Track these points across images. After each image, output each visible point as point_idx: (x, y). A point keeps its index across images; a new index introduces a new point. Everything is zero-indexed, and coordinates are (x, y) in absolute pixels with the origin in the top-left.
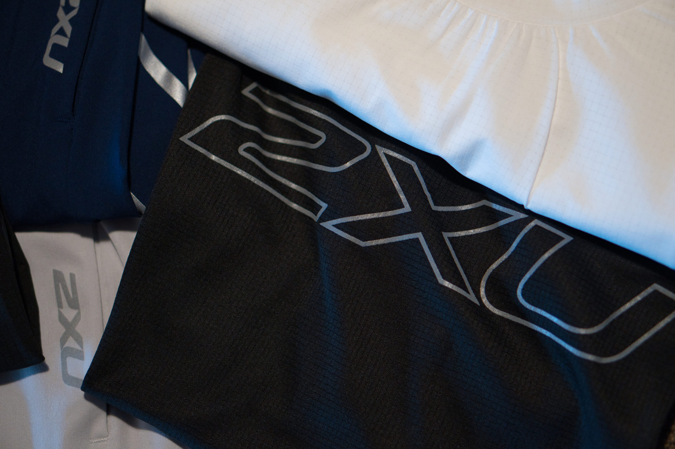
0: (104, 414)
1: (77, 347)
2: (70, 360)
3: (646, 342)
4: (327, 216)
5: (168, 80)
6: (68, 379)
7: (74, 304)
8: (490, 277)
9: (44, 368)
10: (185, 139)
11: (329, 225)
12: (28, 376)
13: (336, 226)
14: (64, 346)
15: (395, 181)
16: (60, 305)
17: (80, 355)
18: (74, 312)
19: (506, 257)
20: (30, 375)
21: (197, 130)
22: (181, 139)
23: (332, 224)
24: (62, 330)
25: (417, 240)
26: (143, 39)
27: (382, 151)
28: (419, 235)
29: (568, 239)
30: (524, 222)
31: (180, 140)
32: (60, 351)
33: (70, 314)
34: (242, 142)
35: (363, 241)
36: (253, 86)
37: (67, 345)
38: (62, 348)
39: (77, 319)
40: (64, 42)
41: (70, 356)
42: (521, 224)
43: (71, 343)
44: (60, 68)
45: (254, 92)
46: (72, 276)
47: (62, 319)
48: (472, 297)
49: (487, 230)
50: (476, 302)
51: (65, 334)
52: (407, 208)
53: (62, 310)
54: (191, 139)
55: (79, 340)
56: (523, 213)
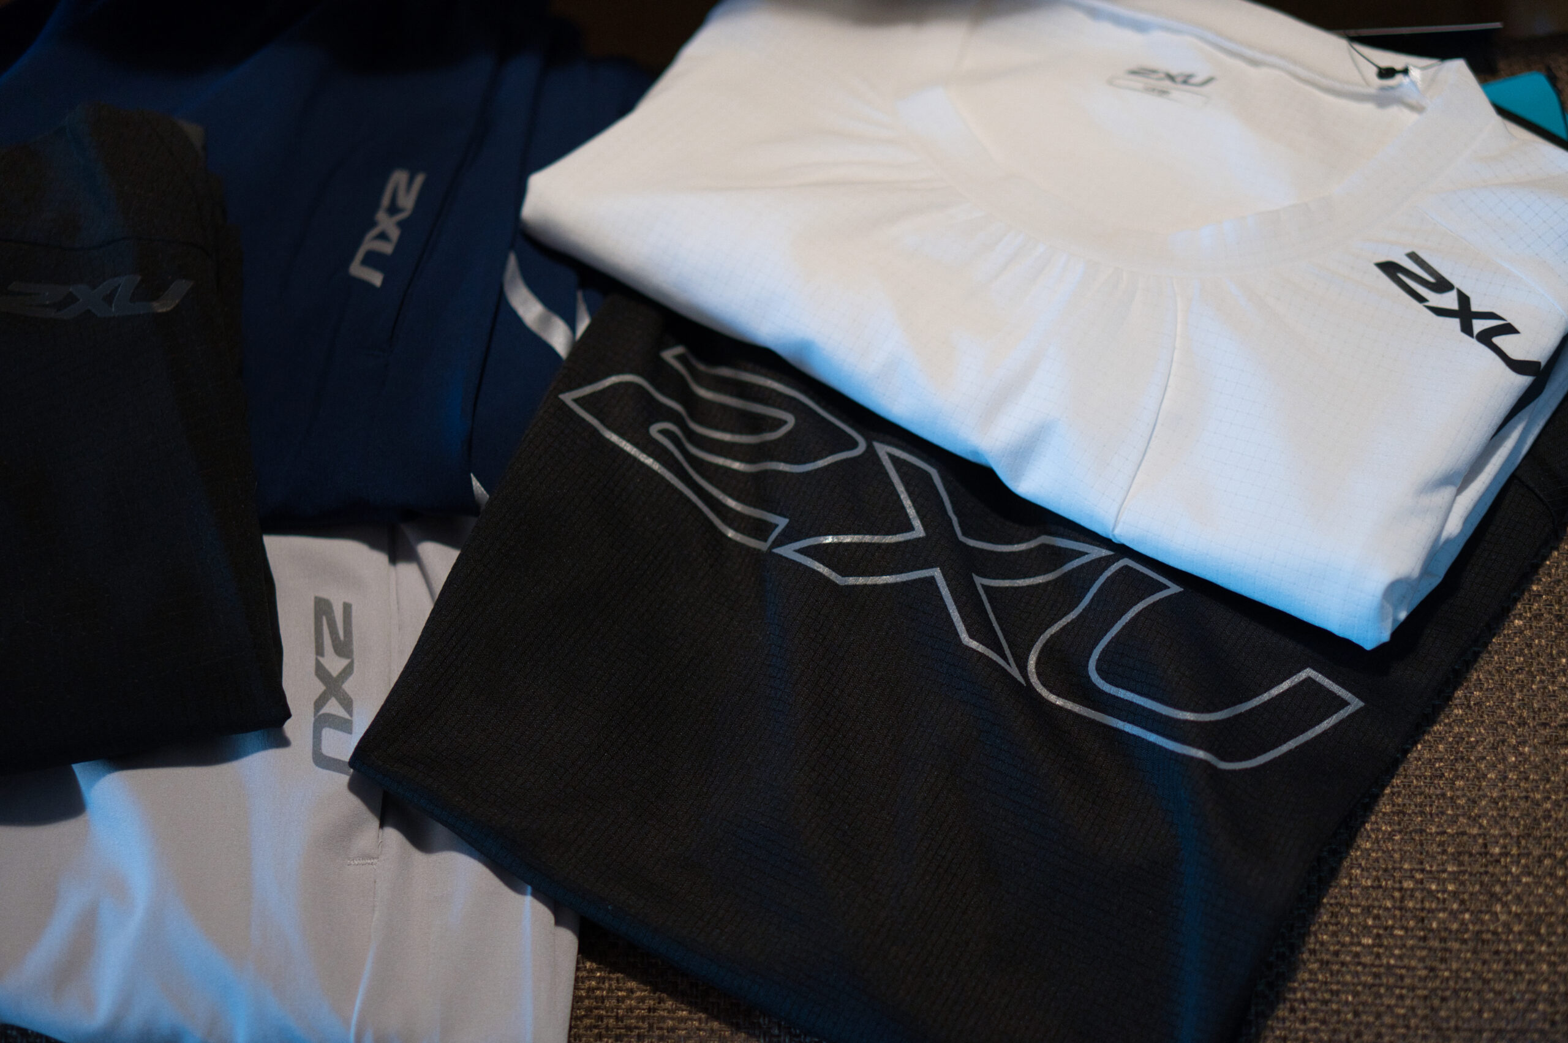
0: (375, 823)
1: (342, 713)
2: (328, 733)
3: (1290, 752)
4: (787, 537)
5: (544, 321)
6: (322, 760)
7: (343, 649)
8: (1045, 646)
9: (283, 742)
10: (568, 398)
11: (788, 551)
12: (253, 752)
13: (802, 551)
14: (322, 711)
15: (902, 492)
16: (319, 651)
17: (345, 726)
18: (345, 662)
19: (1074, 617)
20: (258, 750)
21: (588, 390)
22: (562, 397)
23: (793, 549)
24: (320, 688)
25: (931, 580)
26: (512, 261)
27: (883, 450)
28: (937, 573)
29: (1174, 589)
30: (1106, 562)
31: (559, 399)
32: (312, 719)
33: (334, 664)
34: (657, 421)
35: (843, 576)
36: (679, 350)
37: (325, 710)
38: (315, 714)
39: (348, 671)
40: (387, 248)
41: (330, 727)
42: (1101, 564)
43: (333, 707)
44: (376, 279)
45: (680, 358)
46: (347, 608)
47: (321, 672)
48: (1015, 672)
49: (1044, 581)
50: (1020, 679)
51: (324, 693)
52: (919, 531)
53: (321, 659)
54: (576, 401)
55: (347, 704)
56: (1106, 549)
